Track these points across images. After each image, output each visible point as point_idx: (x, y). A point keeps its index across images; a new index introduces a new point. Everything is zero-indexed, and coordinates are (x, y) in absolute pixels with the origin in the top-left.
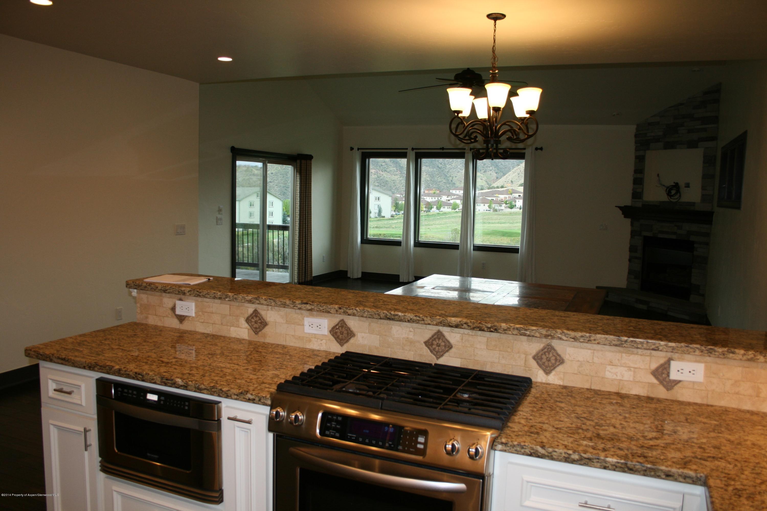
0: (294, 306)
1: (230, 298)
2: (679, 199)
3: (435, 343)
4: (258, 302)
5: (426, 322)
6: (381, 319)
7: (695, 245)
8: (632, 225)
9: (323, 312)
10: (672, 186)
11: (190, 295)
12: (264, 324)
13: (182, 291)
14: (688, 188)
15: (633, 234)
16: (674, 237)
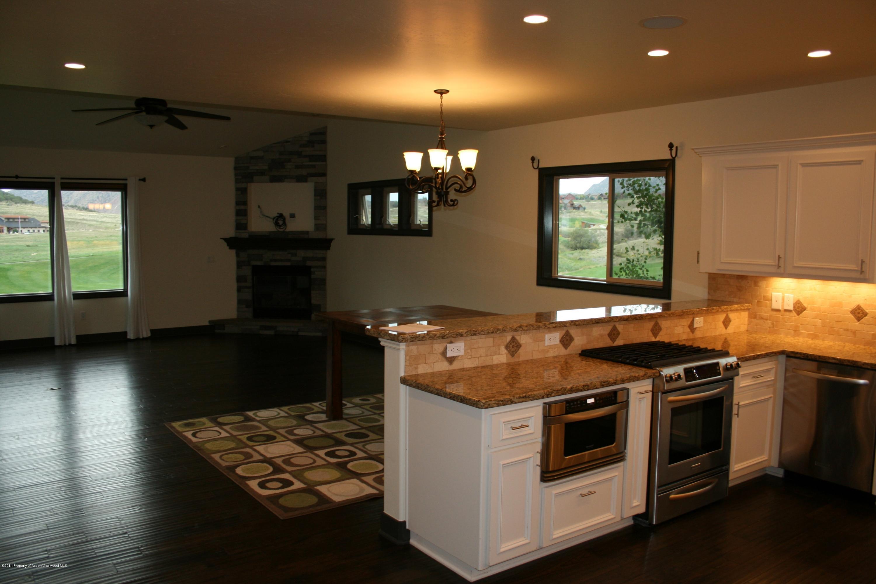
0: (545, 327)
1: (500, 331)
2: (286, 229)
3: (612, 333)
4: (521, 329)
5: (614, 320)
6: (593, 324)
7: (312, 270)
8: (238, 255)
9: (562, 327)
10: (277, 216)
11: (467, 335)
12: (519, 346)
13: (459, 333)
14: (294, 218)
15: (240, 265)
16: (289, 264)
